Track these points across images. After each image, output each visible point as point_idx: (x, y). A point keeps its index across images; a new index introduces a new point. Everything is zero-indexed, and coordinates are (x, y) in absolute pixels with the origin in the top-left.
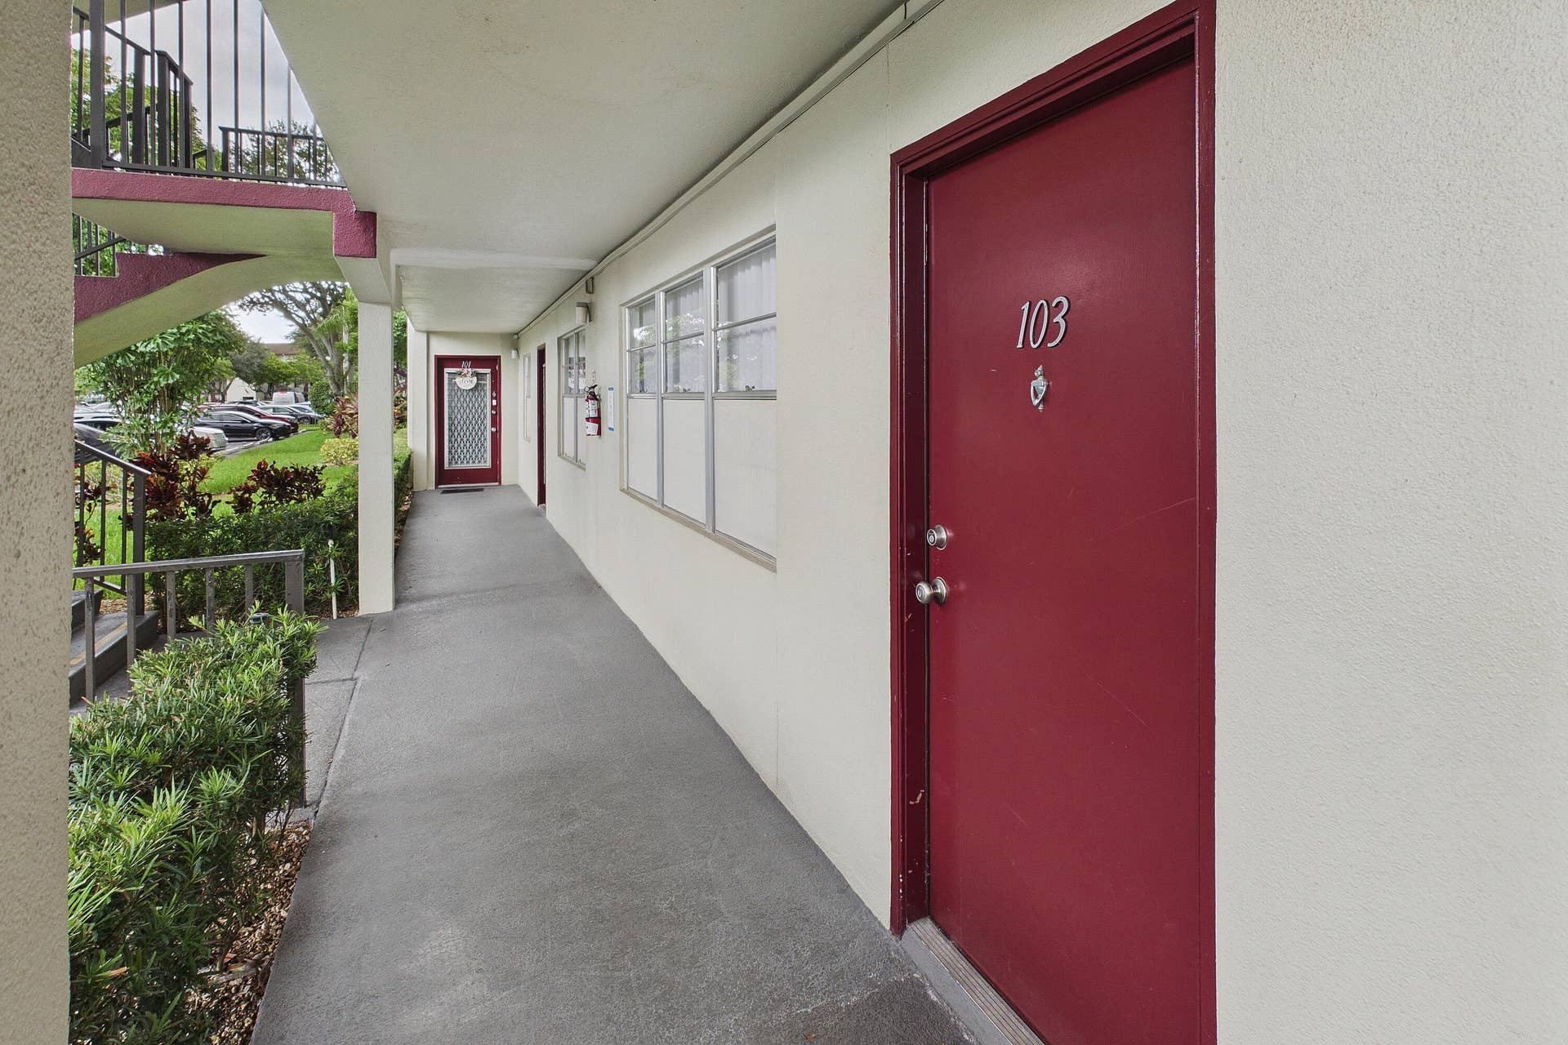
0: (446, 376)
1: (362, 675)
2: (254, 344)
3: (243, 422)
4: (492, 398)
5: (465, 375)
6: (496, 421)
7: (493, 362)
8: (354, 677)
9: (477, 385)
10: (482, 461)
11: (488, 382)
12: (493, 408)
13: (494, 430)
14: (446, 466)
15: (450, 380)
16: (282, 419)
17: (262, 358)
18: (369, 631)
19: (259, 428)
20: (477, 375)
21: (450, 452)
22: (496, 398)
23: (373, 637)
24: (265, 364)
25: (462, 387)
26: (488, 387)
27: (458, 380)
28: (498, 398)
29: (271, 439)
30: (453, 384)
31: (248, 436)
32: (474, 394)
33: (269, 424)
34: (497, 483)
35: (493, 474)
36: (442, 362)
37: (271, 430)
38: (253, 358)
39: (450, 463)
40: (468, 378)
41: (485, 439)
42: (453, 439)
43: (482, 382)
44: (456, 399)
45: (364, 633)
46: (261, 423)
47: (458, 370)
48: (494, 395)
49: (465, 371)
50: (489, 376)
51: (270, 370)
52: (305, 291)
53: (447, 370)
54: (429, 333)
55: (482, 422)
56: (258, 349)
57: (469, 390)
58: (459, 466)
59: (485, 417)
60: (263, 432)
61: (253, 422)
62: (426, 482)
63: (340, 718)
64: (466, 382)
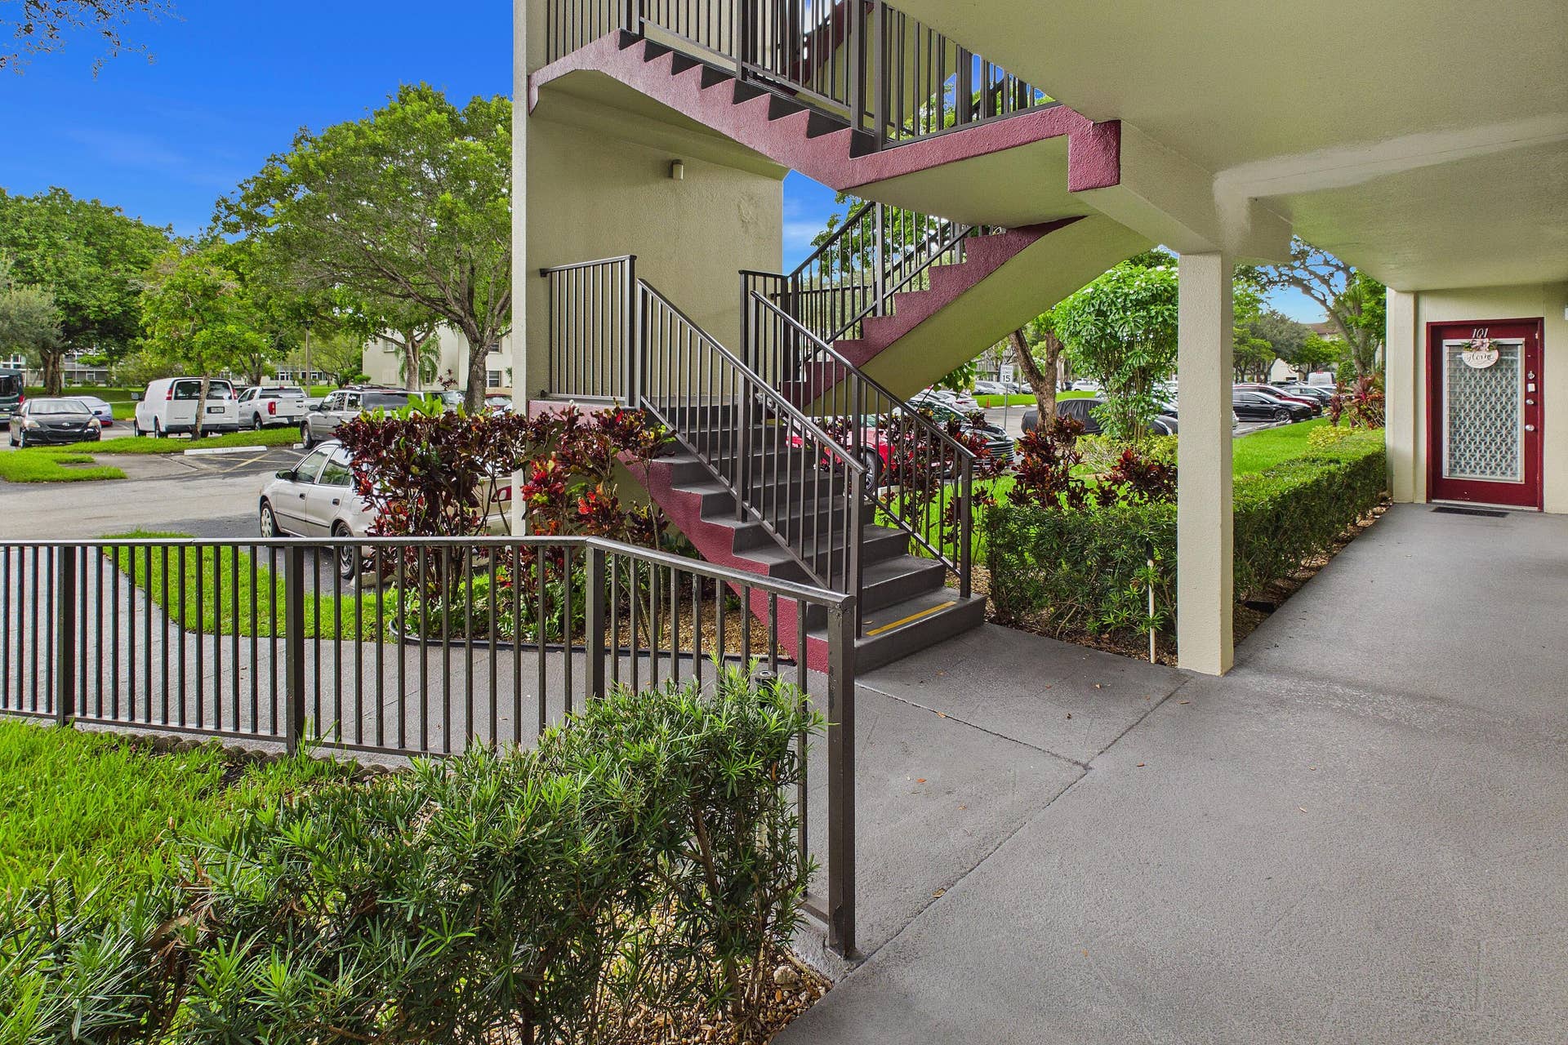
0: (1446, 351)
1: (1100, 765)
2: (1294, 323)
3: (1263, 402)
4: (1527, 381)
5: (1478, 349)
6: (1535, 413)
7: (1530, 328)
8: (1090, 765)
9: (1498, 365)
10: (1509, 473)
11: (1520, 357)
12: (1528, 395)
13: (1530, 428)
14: (1446, 474)
15: (1452, 356)
16: (1304, 401)
17: (1301, 338)
18: (1168, 698)
19: (1278, 409)
20: (1499, 347)
21: (1452, 455)
22: (1534, 381)
23: (1173, 707)
24: (1305, 343)
25: (1473, 364)
26: (1520, 366)
27: (1466, 356)
28: (1539, 381)
29: (1290, 421)
30: (1457, 363)
31: (1267, 417)
32: (1493, 375)
33: (1289, 406)
34: (1536, 509)
35: (1529, 493)
36: (1438, 332)
37: (1290, 412)
38: (1293, 338)
39: (1452, 471)
40: (1484, 352)
41: (1515, 441)
42: (1457, 438)
43: (1510, 358)
44: (1463, 382)
45: (1160, 698)
46: (1281, 405)
47: (1466, 341)
48: (1531, 376)
49: (1478, 342)
50: (1521, 351)
51: (1309, 350)
52: (1327, 263)
53: (1446, 342)
54: (1417, 295)
55: (1509, 416)
56: (1298, 330)
57: (1486, 369)
58: (1467, 476)
59: (1514, 408)
60: (1282, 413)
61: (1272, 403)
62: (1412, 491)
63: (1015, 825)
64: (1480, 358)
